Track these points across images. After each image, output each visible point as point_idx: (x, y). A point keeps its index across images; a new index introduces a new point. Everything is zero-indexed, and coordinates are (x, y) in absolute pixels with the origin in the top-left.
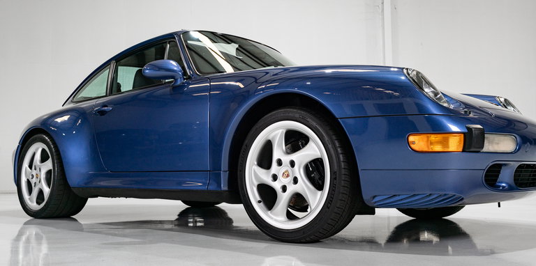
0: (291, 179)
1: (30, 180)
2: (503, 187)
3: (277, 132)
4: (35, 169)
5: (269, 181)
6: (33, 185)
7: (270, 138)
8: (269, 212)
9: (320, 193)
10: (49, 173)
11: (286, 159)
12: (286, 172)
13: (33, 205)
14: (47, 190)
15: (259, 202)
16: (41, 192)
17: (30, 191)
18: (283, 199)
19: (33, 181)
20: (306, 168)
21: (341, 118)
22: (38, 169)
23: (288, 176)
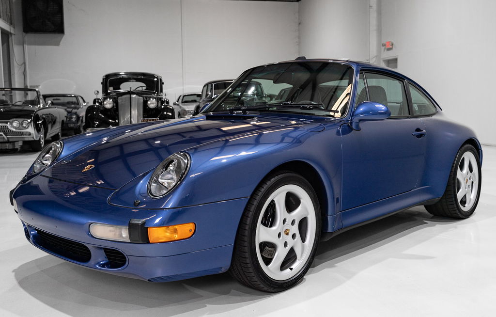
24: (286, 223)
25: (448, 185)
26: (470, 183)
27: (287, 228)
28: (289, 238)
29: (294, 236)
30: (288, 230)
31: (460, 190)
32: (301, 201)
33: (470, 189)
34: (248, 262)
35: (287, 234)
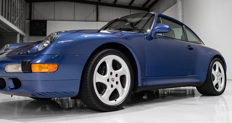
24: (113, 75)
25: (207, 77)
26: (220, 77)
27: (113, 78)
28: (114, 83)
29: (117, 83)
30: (114, 79)
31: (215, 80)
32: (122, 66)
33: (220, 80)
34: (89, 91)
35: (113, 81)
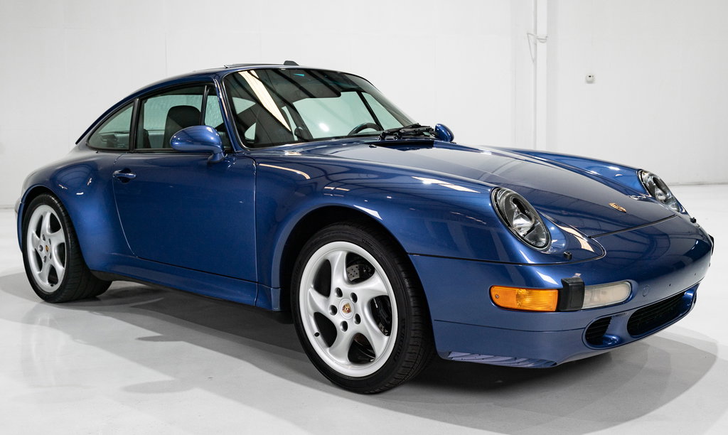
0: (352, 315)
1: (39, 252)
2: (614, 340)
3: (337, 253)
4: (44, 239)
5: (327, 313)
6: (43, 260)
7: (329, 258)
8: (328, 349)
9: (386, 338)
10: (61, 246)
11: (348, 289)
12: (347, 305)
13: (45, 285)
14: (60, 269)
15: (317, 335)
16: (53, 271)
17: (40, 266)
18: (344, 338)
19: (43, 254)
20: (371, 304)
21: (411, 254)
22: (47, 239)
23: (349, 311)
